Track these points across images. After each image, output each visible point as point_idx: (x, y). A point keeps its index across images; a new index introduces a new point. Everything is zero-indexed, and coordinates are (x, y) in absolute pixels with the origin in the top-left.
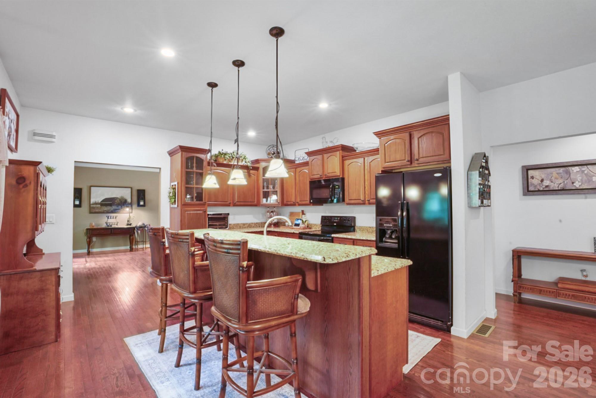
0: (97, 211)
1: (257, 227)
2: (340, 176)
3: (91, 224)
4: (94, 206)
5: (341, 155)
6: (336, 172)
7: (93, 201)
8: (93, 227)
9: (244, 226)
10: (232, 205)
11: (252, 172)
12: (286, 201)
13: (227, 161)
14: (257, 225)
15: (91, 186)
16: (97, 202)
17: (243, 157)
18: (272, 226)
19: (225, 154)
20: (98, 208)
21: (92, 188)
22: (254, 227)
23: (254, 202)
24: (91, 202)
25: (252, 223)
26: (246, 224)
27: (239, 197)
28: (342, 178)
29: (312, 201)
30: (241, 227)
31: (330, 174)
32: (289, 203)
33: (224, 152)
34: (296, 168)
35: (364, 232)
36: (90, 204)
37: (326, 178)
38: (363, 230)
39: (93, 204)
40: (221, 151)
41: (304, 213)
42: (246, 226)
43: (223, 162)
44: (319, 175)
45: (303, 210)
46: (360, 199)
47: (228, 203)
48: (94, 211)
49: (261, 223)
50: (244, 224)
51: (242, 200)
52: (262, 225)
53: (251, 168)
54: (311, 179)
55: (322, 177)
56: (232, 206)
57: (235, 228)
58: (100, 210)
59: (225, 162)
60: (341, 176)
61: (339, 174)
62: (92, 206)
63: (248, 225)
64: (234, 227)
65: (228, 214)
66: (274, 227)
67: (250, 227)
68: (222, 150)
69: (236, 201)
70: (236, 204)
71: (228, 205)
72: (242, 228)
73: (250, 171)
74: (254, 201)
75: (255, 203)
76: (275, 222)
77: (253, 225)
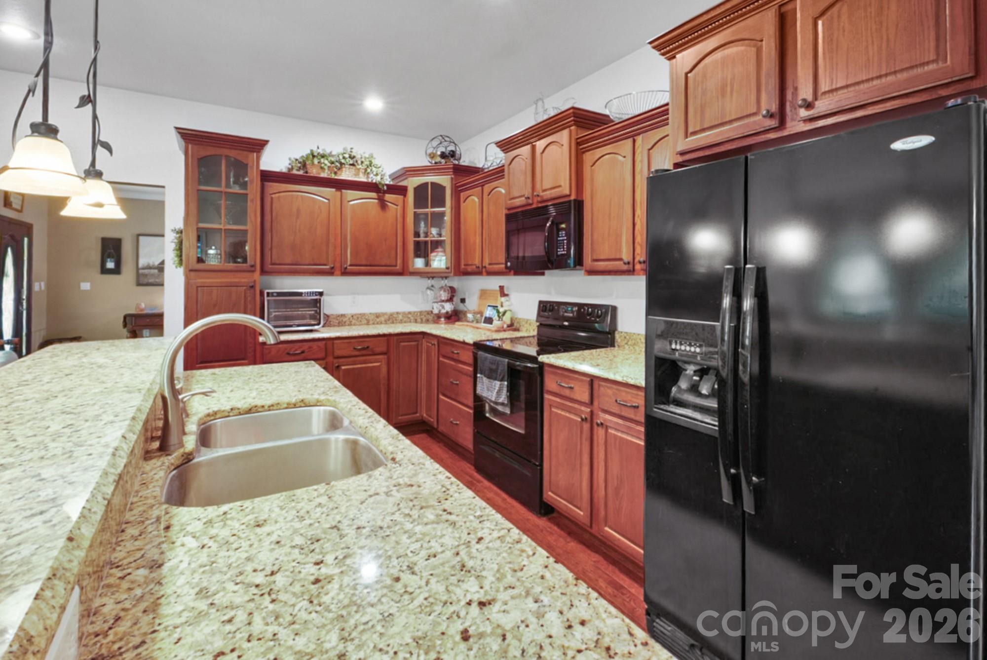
0: (151, 281)
1: (410, 322)
2: (569, 196)
3: (138, 306)
4: (146, 271)
5: (574, 137)
6: (560, 186)
7: (142, 262)
8: (142, 310)
9: (378, 320)
10: (338, 272)
11: (388, 197)
12: (465, 265)
13: (326, 171)
14: (410, 316)
15: (139, 235)
16: (151, 264)
17: (367, 163)
18: (443, 319)
19: (323, 156)
20: (153, 275)
21: (141, 238)
22: (401, 322)
23: (396, 266)
24: (140, 265)
25: (398, 313)
26: (384, 314)
27: (355, 254)
28: (575, 200)
29: (509, 264)
30: (371, 322)
31: (548, 192)
32: (469, 269)
33: (321, 151)
34: (483, 186)
35: (637, 348)
36: (138, 269)
37: (540, 205)
38: (634, 344)
39: (143, 269)
40: (315, 149)
41: (506, 292)
42: (383, 319)
43: (319, 174)
44: (523, 198)
45: (502, 285)
46: (621, 259)
47: (328, 267)
48: (145, 281)
49: (421, 312)
50: (378, 316)
51: (364, 262)
52: (422, 317)
53: (385, 188)
54: (509, 209)
55: (530, 201)
56: (337, 275)
57: (355, 325)
58: (157, 280)
59: (324, 175)
60: (573, 197)
61: (568, 192)
62: (141, 271)
63: (386, 317)
64: (354, 322)
65: (321, 294)
66: (446, 323)
67: (393, 323)
68: (318, 148)
69: (349, 263)
70: (347, 271)
71: (330, 273)
72: (374, 324)
73: (384, 196)
74: (394, 264)
75: (398, 267)
76: (447, 313)
77: (400, 317)
